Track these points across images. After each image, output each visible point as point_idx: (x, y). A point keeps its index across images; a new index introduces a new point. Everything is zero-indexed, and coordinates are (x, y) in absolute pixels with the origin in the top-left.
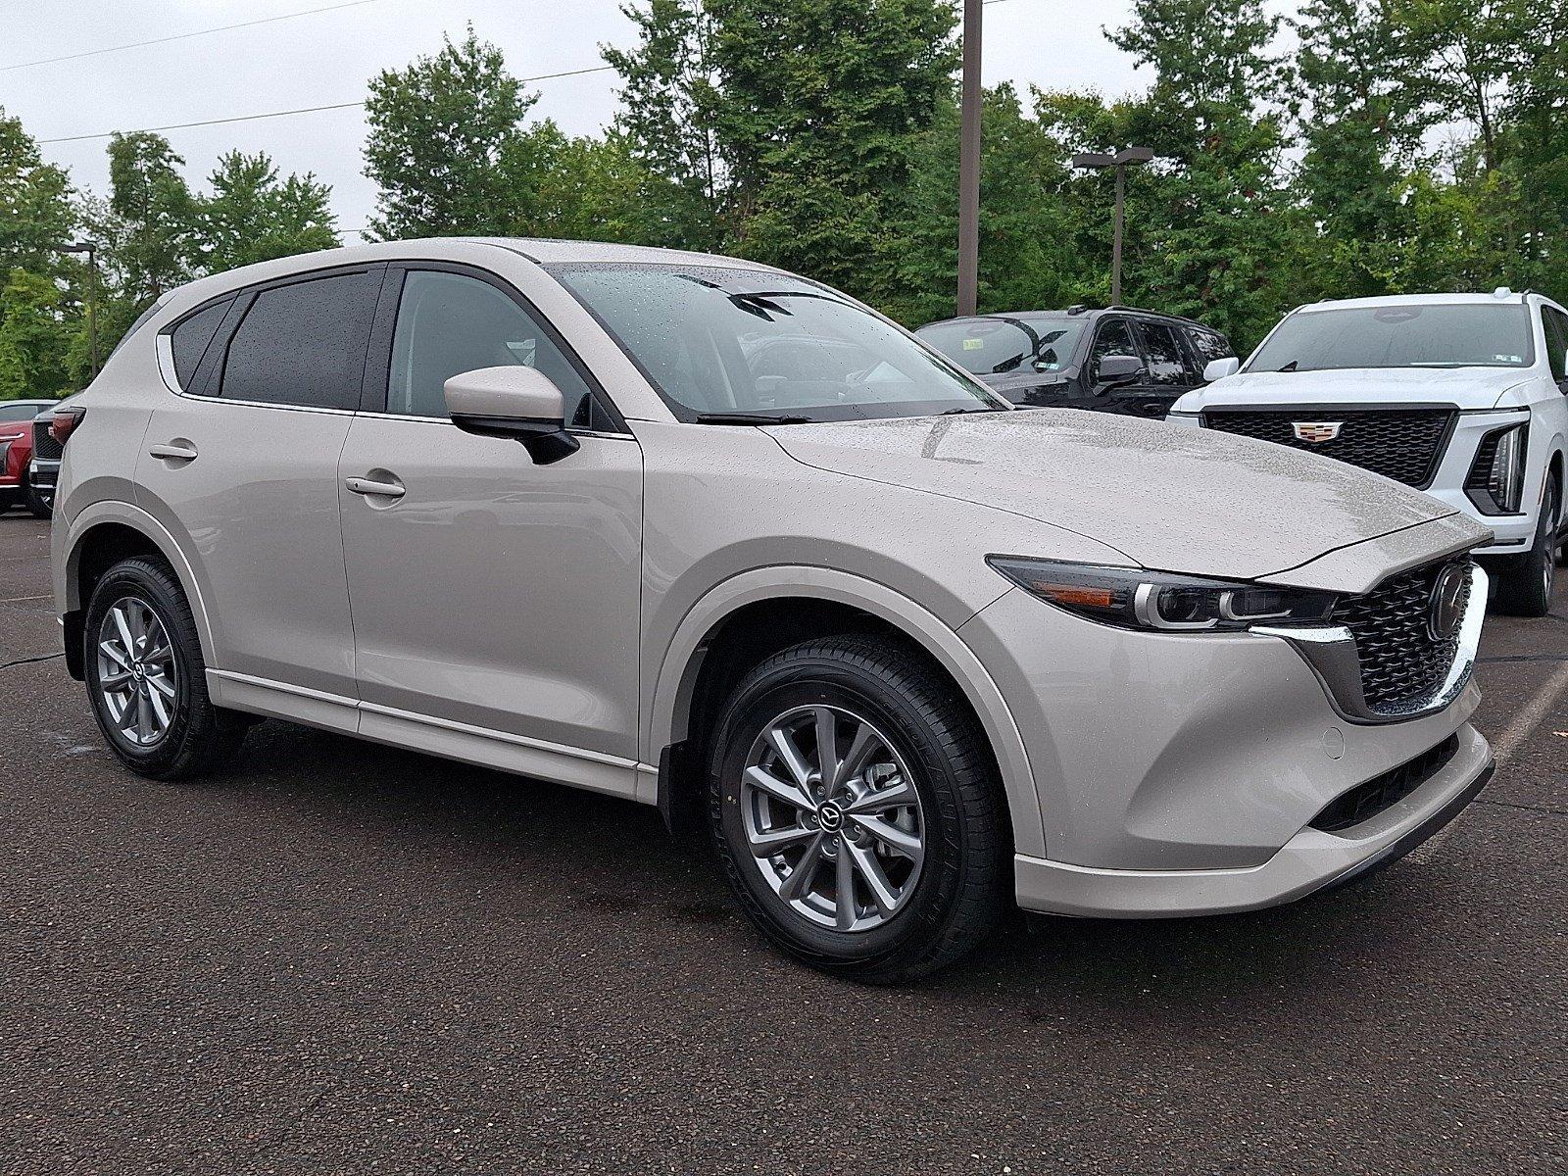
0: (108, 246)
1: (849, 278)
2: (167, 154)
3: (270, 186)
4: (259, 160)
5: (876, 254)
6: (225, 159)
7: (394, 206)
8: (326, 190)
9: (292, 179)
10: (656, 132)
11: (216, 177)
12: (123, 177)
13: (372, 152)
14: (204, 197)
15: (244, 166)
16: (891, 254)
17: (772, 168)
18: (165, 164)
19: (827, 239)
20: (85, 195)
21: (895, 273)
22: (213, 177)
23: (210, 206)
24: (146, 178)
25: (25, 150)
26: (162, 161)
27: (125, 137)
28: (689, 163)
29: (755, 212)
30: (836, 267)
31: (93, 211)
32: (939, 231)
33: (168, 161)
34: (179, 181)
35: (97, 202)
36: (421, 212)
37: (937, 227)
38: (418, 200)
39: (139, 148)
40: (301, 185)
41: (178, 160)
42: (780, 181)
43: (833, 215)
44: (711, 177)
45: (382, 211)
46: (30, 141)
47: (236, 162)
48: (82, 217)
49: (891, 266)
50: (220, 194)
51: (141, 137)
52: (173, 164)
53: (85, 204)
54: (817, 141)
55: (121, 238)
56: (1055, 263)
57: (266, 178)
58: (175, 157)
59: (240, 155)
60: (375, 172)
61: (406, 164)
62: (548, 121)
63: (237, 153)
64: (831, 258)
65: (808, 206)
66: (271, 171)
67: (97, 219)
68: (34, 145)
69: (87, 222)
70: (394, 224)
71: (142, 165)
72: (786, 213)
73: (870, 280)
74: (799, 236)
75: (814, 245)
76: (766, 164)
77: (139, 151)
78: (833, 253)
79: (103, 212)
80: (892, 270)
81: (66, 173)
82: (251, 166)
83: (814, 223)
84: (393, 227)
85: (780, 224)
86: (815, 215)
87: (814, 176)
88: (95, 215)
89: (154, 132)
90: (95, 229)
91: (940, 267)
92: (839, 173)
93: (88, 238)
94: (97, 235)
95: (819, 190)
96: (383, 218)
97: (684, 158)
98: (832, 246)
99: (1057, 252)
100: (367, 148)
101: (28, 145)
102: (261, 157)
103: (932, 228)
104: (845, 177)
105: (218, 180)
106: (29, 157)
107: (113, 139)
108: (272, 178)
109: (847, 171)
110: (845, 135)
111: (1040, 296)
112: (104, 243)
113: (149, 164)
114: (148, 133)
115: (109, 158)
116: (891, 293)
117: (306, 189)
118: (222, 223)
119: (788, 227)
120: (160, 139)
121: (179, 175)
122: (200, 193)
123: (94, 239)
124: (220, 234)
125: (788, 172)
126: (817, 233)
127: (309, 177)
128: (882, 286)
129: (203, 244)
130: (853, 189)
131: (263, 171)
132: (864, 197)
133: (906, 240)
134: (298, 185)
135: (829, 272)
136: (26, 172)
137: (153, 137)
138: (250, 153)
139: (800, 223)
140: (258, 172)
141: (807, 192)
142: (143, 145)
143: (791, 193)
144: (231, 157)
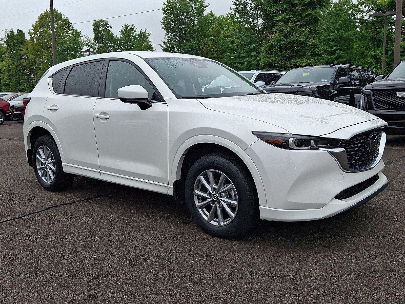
0: (92, 51)
1: (300, 52)
2: (108, 25)
3: (135, 33)
4: (132, 26)
5: (308, 45)
6: (123, 26)
7: (169, 37)
8: (149, 34)
9: (141, 31)
10: (243, 13)
11: (121, 31)
12: (97, 32)
13: (163, 23)
14: (118, 37)
15: (128, 28)
16: (313, 44)
17: (277, 21)
18: (107, 28)
19: (293, 41)
20: (86, 37)
21: (314, 50)
22: (120, 31)
23: (119, 39)
24: (102, 32)
25: (70, 26)
26: (106, 27)
27: (97, 21)
28: (252, 21)
29: (272, 34)
30: (296, 49)
31: (88, 41)
32: (329, 37)
33: (108, 27)
34: (111, 33)
35: (90, 39)
36: (176, 39)
37: (327, 36)
38: (176, 35)
39: (101, 24)
40: (143, 33)
41: (111, 27)
42: (280, 25)
43: (295, 34)
44: (258, 25)
45: (166, 39)
46: (71, 24)
47: (126, 27)
48: (86, 43)
49: (313, 48)
50: (122, 36)
51: (101, 21)
52: (109, 28)
53: (86, 39)
54: (290, 13)
55: (96, 48)
56: (363, 46)
57: (134, 31)
58: (110, 26)
59: (127, 25)
60: (164, 28)
61: (172, 25)
62: (211, 11)
63: (126, 24)
64: (295, 46)
65: (288, 32)
66: (135, 29)
67: (89, 44)
68: (72, 25)
69: (87, 44)
70: (169, 42)
71: (101, 29)
72: (281, 34)
73: (306, 52)
74: (285, 40)
75: (290, 43)
76: (275, 21)
77: (100, 25)
78: (295, 45)
79: (91, 42)
80: (313, 49)
81: (81, 32)
82: (130, 28)
83: (290, 36)
84: (169, 43)
85: (279, 37)
86: (290, 34)
87: (290, 23)
88: (89, 42)
89: (104, 20)
90: (89, 46)
91: (328, 47)
92: (297, 22)
93: (87, 49)
94: (90, 48)
95: (291, 27)
96: (166, 41)
97: (251, 20)
98: (294, 43)
99: (364, 42)
100: (162, 21)
101: (70, 24)
102: (133, 25)
103: (326, 37)
104: (299, 23)
105: (122, 32)
106: (71, 28)
107: (94, 22)
108: (135, 31)
109: (299, 21)
110: (299, 11)
111: (358, 55)
112: (91, 50)
113: (103, 28)
114: (103, 20)
115: (93, 27)
116: (312, 56)
117: (144, 34)
118: (122, 44)
119: (283, 38)
120: (106, 21)
121: (110, 31)
122: (116, 35)
123: (89, 49)
124: (122, 47)
125: (282, 22)
126: (290, 39)
127: (145, 30)
128: (310, 54)
129: (117, 50)
130: (301, 26)
131: (133, 29)
132: (304, 29)
133: (317, 40)
134: (142, 33)
135: (294, 50)
136: (70, 32)
137: (104, 21)
138: (130, 24)
139: (286, 36)
140: (132, 30)
141: (288, 27)
142: (102, 23)
143: (283, 28)
144: (125, 26)
